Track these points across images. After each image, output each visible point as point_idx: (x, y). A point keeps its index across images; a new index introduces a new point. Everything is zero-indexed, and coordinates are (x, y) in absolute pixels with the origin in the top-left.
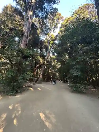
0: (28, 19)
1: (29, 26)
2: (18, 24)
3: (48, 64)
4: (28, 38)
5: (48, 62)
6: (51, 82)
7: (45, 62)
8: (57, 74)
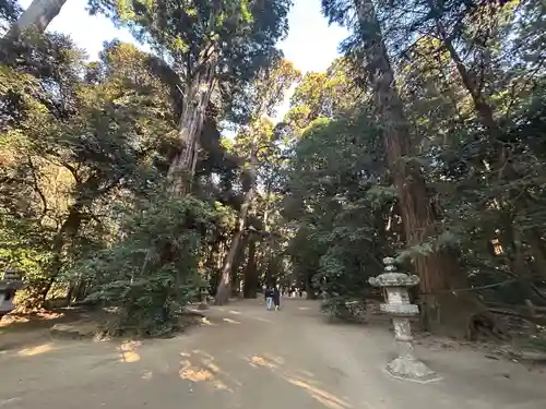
0: (196, 105)
1: (198, 124)
2: (162, 114)
3: (251, 227)
4: (195, 161)
5: (250, 221)
6: (261, 296)
7: (242, 222)
8: (287, 263)
